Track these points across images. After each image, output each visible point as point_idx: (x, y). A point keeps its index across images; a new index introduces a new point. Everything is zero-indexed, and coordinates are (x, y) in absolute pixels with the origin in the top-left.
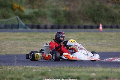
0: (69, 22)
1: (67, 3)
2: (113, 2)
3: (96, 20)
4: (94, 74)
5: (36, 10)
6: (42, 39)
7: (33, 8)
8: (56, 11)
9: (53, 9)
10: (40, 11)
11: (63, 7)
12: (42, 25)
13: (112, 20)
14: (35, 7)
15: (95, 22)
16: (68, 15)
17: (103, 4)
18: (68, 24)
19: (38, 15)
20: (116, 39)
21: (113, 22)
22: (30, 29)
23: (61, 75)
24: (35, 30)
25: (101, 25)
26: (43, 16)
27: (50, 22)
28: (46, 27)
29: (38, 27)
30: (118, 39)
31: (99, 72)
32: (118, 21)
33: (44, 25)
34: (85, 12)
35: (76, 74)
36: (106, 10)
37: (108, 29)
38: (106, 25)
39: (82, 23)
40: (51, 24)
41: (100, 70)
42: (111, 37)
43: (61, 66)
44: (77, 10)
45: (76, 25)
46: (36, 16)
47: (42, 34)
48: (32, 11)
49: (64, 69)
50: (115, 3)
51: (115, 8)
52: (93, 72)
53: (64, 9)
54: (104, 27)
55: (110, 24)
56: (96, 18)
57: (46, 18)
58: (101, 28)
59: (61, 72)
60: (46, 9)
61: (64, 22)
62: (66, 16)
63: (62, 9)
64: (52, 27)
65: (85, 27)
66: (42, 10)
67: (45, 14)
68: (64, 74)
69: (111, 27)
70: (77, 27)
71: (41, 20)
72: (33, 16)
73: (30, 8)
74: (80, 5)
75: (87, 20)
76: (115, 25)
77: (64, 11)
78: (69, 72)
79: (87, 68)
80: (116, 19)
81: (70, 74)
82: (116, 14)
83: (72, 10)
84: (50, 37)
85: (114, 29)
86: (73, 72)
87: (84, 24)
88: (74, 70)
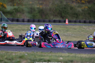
0: (42, 17)
1: (41, 2)
2: (77, 2)
3: (63, 16)
4: (61, 58)
5: (16, 7)
6: (20, 30)
7: (14, 6)
8: (31, 8)
9: (30, 6)
10: (19, 8)
11: (37, 5)
12: (21, 19)
13: (76, 16)
14: (15, 4)
15: (62, 17)
16: (41, 12)
17: (69, 4)
18: (41, 19)
19: (17, 11)
20: (79, 31)
21: (76, 18)
22: (10, 22)
23: (35, 59)
24: (15, 22)
25: (67, 20)
26: (22, 12)
27: (27, 16)
28: (23, 21)
29: (18, 21)
30: (80, 31)
31: (65, 57)
32: (81, 17)
33: (22, 19)
34: (55, 9)
35: (47, 58)
36: (72, 8)
37: (73, 24)
38: (71, 20)
39: (52, 18)
40: (28, 18)
41: (66, 55)
42: (75, 29)
43: (35, 51)
44: (49, 8)
45: (47, 20)
46: (16, 11)
47: (20, 26)
48: (12, 8)
49: (38, 53)
50: (79, 3)
51: (78, 7)
52: (61, 56)
53: (38, 7)
54: (69, 22)
55: (74, 19)
56: (63, 14)
57: (23, 13)
58: (67, 22)
59: (35, 56)
60: (24, 7)
61: (38, 17)
62: (39, 12)
63: (36, 6)
64: (29, 21)
65: (55, 21)
66: (21, 7)
67: (23, 10)
68: (38, 58)
69: (75, 22)
70: (48, 21)
71: (20, 15)
72: (13, 12)
73: (11, 5)
74: (51, 4)
75: (56, 16)
76: (79, 20)
77: (38, 8)
78: (42, 56)
79: (56, 53)
80: (79, 15)
81: (42, 58)
82: (79, 11)
83: (44, 7)
84: (27, 29)
85: (77, 24)
86: (45, 56)
87: (54, 19)
88: (46, 55)
